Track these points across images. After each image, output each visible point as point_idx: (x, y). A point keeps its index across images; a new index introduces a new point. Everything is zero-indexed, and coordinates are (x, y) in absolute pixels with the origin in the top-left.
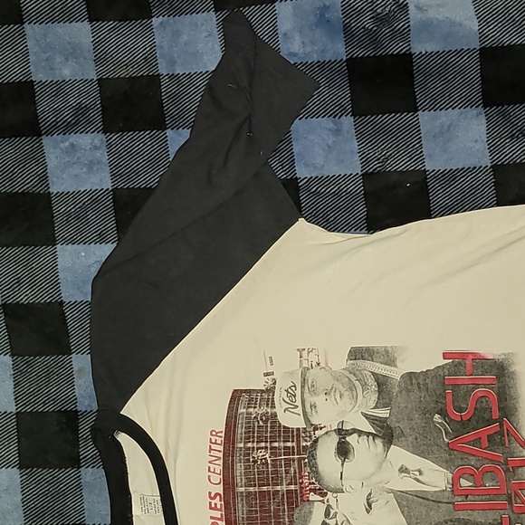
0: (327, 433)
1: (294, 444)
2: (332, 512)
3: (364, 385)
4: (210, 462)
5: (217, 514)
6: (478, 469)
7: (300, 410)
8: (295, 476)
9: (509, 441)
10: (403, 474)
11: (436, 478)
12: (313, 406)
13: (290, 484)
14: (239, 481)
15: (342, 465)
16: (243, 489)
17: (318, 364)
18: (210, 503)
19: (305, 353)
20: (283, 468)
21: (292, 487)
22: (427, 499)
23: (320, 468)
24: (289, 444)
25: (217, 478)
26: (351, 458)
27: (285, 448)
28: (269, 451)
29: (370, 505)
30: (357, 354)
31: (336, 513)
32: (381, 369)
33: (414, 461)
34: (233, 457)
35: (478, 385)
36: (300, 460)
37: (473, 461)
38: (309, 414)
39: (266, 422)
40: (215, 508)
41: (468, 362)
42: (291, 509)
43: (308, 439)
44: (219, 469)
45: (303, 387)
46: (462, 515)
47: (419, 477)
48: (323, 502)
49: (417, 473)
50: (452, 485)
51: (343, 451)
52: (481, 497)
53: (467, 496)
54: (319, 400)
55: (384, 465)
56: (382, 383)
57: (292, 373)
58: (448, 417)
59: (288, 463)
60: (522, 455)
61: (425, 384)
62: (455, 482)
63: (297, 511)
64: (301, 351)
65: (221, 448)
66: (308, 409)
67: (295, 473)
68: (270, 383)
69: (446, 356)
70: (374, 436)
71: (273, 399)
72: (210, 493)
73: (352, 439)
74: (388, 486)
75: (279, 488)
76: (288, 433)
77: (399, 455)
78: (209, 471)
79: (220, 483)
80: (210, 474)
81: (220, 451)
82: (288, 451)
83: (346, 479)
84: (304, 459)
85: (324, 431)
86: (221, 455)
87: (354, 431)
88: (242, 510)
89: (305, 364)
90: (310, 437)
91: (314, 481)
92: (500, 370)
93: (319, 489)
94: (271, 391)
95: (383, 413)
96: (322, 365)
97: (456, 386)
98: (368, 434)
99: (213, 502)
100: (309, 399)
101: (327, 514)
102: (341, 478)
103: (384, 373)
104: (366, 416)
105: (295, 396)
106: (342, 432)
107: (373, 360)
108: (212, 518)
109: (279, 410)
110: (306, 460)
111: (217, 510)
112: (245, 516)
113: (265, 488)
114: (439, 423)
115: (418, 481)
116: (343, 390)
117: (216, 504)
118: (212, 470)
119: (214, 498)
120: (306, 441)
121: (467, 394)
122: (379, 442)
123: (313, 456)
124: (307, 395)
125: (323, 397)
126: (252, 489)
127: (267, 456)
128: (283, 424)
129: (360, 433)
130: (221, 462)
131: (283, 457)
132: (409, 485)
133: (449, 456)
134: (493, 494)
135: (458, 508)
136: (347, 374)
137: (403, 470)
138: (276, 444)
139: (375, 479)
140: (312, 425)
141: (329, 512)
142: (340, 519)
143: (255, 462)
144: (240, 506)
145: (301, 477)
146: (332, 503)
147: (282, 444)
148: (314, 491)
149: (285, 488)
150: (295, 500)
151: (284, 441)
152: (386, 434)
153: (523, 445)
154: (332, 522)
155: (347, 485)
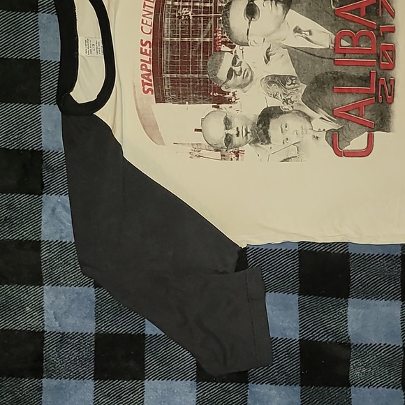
1: (212, 5)
2: (238, 61)
4: (144, 16)
5: (147, 58)
6: (356, 32)
8: (211, 31)
9: (382, 12)
10: (297, 34)
11: (322, 38)
13: (207, 37)
14: (166, 32)
15: (249, 23)
16: (168, 39)
18: (141, 49)
20: (202, 24)
21: (208, 40)
22: (314, 55)
23: (231, 25)
24: (208, 5)
25: (149, 29)
26: (257, 17)
27: (205, 7)
28: (191, 9)
29: (268, 57)
31: (241, 62)
33: (306, 23)
34: (162, 12)
36: (216, 18)
37: (352, 25)
40: (145, 53)
42: (206, 58)
44: (150, 21)
46: (339, 69)
47: (309, 37)
48: (231, 52)
49: (308, 33)
50: (335, 45)
51: (251, 12)
52: (356, 55)
53: (345, 54)
55: (282, 25)
59: (206, 20)
60: (391, 23)
62: (337, 42)
63: (210, 59)
65: (153, 5)
67: (211, 27)
70: (277, 1)
72: (142, 40)
73: (259, 3)
74: (284, 43)
75: (197, 39)
78: (142, 23)
79: (150, 33)
80: (143, 25)
81: (152, 8)
82: (207, 10)
83: (251, 35)
84: (219, 17)
86: (153, 10)
88: (166, 55)
91: (225, 35)
93: (229, 42)
99: (144, 48)
101: (234, 63)
102: (248, 34)
108: (142, 60)
110: (221, 18)
111: (147, 54)
112: (168, 60)
113: (186, 39)
115: (308, 39)
117: (146, 50)
118: (144, 22)
119: (145, 45)
120: (222, 2)
122: (280, 6)
123: (226, 15)
126: (175, 39)
127: (190, 13)
130: (152, 16)
131: (202, 15)
132: (301, 43)
133: (335, 22)
134: (366, 54)
135: (336, 63)
137: (297, 30)
138: (198, 4)
139: (274, 36)
141: (236, 61)
142: (244, 67)
143: (180, 17)
144: (165, 52)
145: (216, 32)
146: (239, 53)
147: (202, 4)
148: (225, 43)
149: (202, 39)
150: (210, 50)
151: (204, 2)
153: (393, 16)
154: (237, 69)
155: (251, 40)
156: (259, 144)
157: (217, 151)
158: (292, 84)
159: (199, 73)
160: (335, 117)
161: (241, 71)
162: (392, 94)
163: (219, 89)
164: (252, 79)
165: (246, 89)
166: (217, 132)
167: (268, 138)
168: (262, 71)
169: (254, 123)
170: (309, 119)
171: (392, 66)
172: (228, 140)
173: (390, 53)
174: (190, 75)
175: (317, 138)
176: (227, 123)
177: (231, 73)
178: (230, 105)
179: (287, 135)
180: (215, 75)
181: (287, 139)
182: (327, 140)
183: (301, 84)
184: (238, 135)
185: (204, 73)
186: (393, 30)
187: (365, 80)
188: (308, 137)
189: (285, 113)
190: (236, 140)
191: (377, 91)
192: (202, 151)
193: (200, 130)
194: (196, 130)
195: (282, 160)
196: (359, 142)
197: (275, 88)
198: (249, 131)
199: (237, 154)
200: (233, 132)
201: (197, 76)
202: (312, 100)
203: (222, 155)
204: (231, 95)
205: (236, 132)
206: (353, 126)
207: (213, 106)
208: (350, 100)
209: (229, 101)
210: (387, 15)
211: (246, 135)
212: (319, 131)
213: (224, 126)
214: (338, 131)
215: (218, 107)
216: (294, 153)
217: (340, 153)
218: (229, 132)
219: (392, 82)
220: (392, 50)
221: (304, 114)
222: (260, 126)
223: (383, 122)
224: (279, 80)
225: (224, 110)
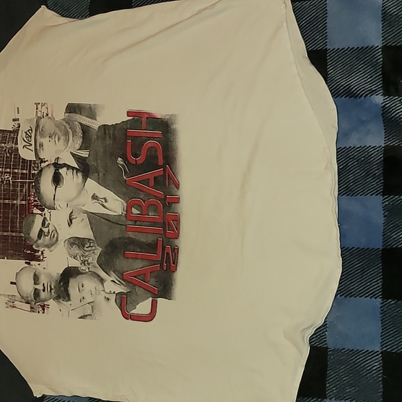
0: (48, 165)
1: (27, 171)
2: (47, 223)
3: (74, 132)
6: (144, 202)
7: (32, 147)
8: (26, 195)
9: (169, 183)
10: (94, 200)
11: (115, 205)
12: (41, 145)
13: (23, 200)
15: (55, 189)
17: (47, 115)
19: (40, 106)
20: (19, 189)
21: (24, 202)
22: (109, 221)
23: (41, 190)
24: (25, 172)
26: (61, 185)
27: (22, 174)
28: (11, 175)
29: (71, 221)
30: (72, 109)
31: (49, 224)
32: (86, 121)
33: (103, 192)
35: (149, 138)
36: (30, 183)
37: (142, 194)
38: (38, 151)
39: (12, 153)
41: (144, 119)
42: (21, 218)
43: (36, 168)
45: (36, 131)
46: (131, 235)
47: (104, 204)
48: (41, 214)
49: (103, 201)
50: (126, 212)
51: (57, 180)
52: (145, 223)
53: (136, 222)
54: (45, 141)
55: (82, 192)
56: (85, 130)
57: (31, 120)
58: (128, 161)
59: (22, 185)
60: (176, 194)
61: (114, 134)
62: (128, 210)
63: (25, 220)
64: (37, 104)
66: (38, 147)
67: (26, 192)
68: (16, 126)
69: (129, 114)
70: (78, 171)
71: (17, 138)
73: (63, 171)
74: (84, 208)
75: (15, 202)
76: (26, 163)
77: (92, 185)
82: (23, 176)
83: (57, 200)
84: (33, 182)
85: (47, 163)
87: (65, 165)
89: (39, 115)
90: (38, 167)
91: (37, 199)
92: (164, 128)
93: (40, 206)
94: (16, 132)
95: (85, 154)
96: (50, 115)
97: (134, 138)
98: (73, 168)
100: (39, 140)
101: (43, 224)
102: (54, 199)
103: (88, 124)
104: (73, 155)
105: (31, 137)
106: (57, 166)
107: (81, 114)
109: (20, 146)
110: (34, 184)
113: (7, 201)
114: (121, 165)
115: (104, 206)
116: (60, 134)
120: (35, 170)
121: (142, 144)
122: (80, 175)
123: (37, 182)
124: (38, 137)
125: (48, 139)
127: (10, 178)
128: (22, 156)
129: (69, 167)
131: (20, 180)
133: (126, 190)
134: (154, 223)
135: (128, 229)
136: (64, 123)
137: (94, 197)
138: (16, 171)
139: (75, 202)
140: (40, 159)
141: (45, 223)
142: (51, 228)
143: (2, 182)
145: (29, 196)
147: (20, 171)
148: (36, 206)
149: (19, 202)
150: (26, 211)
151: (22, 169)
152: (85, 169)
153: (178, 187)
154: (46, 230)
156: (61, 300)
157: (28, 303)
158: (90, 246)
159: (16, 231)
160: (124, 280)
161: (49, 232)
162: (175, 262)
163: (30, 247)
164: (57, 240)
165: (52, 248)
166: (28, 286)
167: (68, 295)
168: (65, 233)
169: (57, 281)
170: (102, 281)
171: (177, 236)
173: (175, 222)
174: (9, 233)
175: (108, 299)
176: (36, 279)
177: (41, 233)
178: (39, 263)
179: (83, 294)
180: (29, 234)
181: (84, 298)
182: (116, 302)
183: (97, 247)
184: (44, 290)
185: (20, 232)
186: (177, 201)
187: (152, 247)
188: (100, 298)
189: (82, 274)
190: (43, 295)
191: (163, 258)
192: (16, 303)
193: (15, 283)
194: (12, 283)
195: (80, 316)
196: (143, 307)
197: (75, 250)
198: (52, 287)
199: (43, 307)
200: (40, 287)
201: (14, 234)
202: (106, 262)
203: (31, 308)
205: (42, 288)
206: (139, 291)
207: (26, 263)
208: (138, 265)
209: (37, 259)
210: (173, 186)
211: (51, 291)
212: (110, 293)
213: (33, 282)
214: (126, 294)
215: (29, 264)
216: (89, 312)
217: (127, 316)
218: (37, 287)
219: (175, 251)
220: (177, 219)
221: (99, 276)
222: (62, 284)
224: (78, 242)
225: (34, 267)
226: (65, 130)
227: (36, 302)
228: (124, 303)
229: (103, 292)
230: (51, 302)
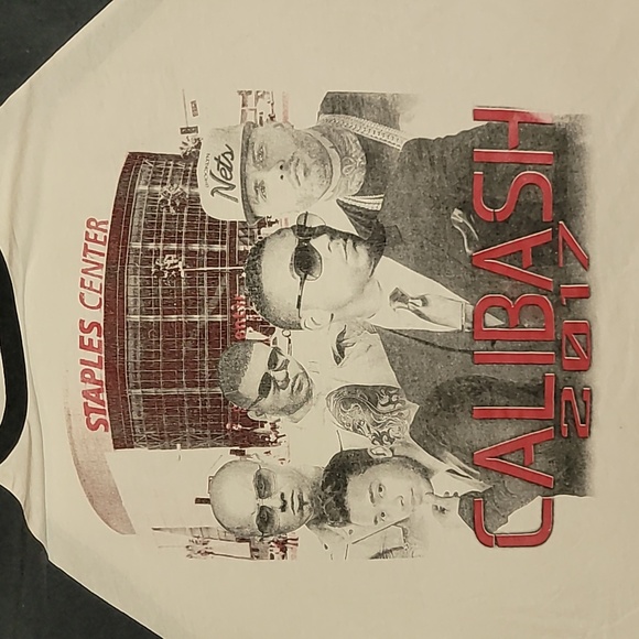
0: (279, 232)
1: (226, 248)
2: (281, 359)
3: (345, 156)
4: (84, 271)
5: (93, 357)
7: (237, 194)
8: (224, 300)
9: (565, 258)
10: (398, 304)
11: (448, 311)
12: (260, 187)
13: (216, 312)
14: (131, 303)
15: (302, 284)
16: (137, 318)
17: (272, 118)
18: (82, 338)
19: (251, 98)
20: (206, 287)
21: (219, 318)
22: (433, 345)
24: (217, 248)
25: (95, 298)
26: (316, 273)
27: (210, 253)
28: (183, 257)
29: (341, 350)
30: (337, 104)
31: (287, 361)
32: (374, 131)
34: (123, 264)
35: (523, 166)
36: (233, 273)
37: (506, 285)
38: (252, 200)
39: (180, 209)
40: (90, 347)
41: (512, 126)
42: (215, 354)
43: (248, 240)
44: (99, 283)
45: (244, 154)
46: (483, 371)
47: (422, 309)
48: (266, 342)
49: (419, 302)
50: (473, 323)
51: (305, 261)
52: (515, 344)
53: (493, 342)
54: (271, 177)
55: (368, 288)
56: (373, 154)
57: (228, 131)
58: (474, 213)
59: (214, 278)
60: (582, 279)
61: (443, 159)
62: (477, 319)
63: (224, 356)
64: (244, 94)
65: (104, 249)
66: (251, 192)
67: (224, 294)
68: (191, 145)
69: (478, 114)
70: (356, 240)
71: (194, 172)
72: (82, 322)
73: (319, 244)
74: (373, 322)
75: (196, 318)
76: (216, 229)
77: (394, 272)
78: (82, 285)
79: (99, 307)
80: (83, 290)
81: (102, 255)
82: (214, 258)
84: (241, 272)
85: (275, 228)
86: (103, 260)
87: (324, 230)
88: (133, 350)
89: (251, 118)
90: (252, 237)
91: (254, 308)
92: (560, 143)
93: (262, 323)
94: (191, 158)
95: (372, 203)
96: (279, 119)
97: (490, 165)
98: (346, 236)
99: (87, 337)
100: (255, 175)
101: (272, 363)
102: (299, 306)
103: (379, 138)
104: (344, 207)
105: (230, 169)
106: (304, 232)
107: (360, 117)
108: (83, 362)
110: (244, 275)
111: (93, 349)
112: (138, 361)
113: (174, 318)
114: (459, 224)
115: (420, 315)
116: (309, 161)
117: (91, 340)
118: (87, 284)
119: (89, 330)
120: (245, 243)
121: (506, 179)
122: (362, 249)
123: (254, 269)
124: (250, 169)
125: (276, 172)
126: (151, 318)
127: (180, 265)
128: (208, 214)
129: (333, 234)
130: (102, 272)
131: (205, 269)
132: (405, 320)
133: (471, 278)
134: (534, 341)
135: (477, 360)
136: (318, 135)
137: (398, 297)
138: (196, 247)
139: (352, 310)
140: (256, 218)
141: (277, 360)
142: (292, 370)
143: (159, 273)
144: (131, 344)
145: (234, 302)
146: (282, 344)
147: (205, 247)
148: (253, 324)
149: (206, 318)
150: (224, 337)
151: (209, 243)
152: (375, 236)
153: (586, 264)
154: (279, 376)
155: (306, 317)
156: (326, 526)
157: (242, 540)
158: (390, 402)
159: (203, 385)
160: (476, 466)
161: (287, 379)
162: (587, 419)
163: (242, 417)
164: (309, 395)
165: (297, 415)
166: (241, 503)
167: (345, 513)
168: (328, 378)
169: (316, 484)
170: (426, 473)
171: (585, 364)
172: (265, 518)
173: (582, 338)
174: (183, 391)
175: (443, 510)
176: (262, 485)
177: (266, 385)
178: (267, 449)
179: (382, 507)
180: (235, 388)
181: (383, 514)
182: (461, 514)
183: (408, 402)
184: (283, 508)
185: (212, 385)
186: (585, 293)
187: (535, 392)
188: (425, 510)
189: (378, 462)
190: (281, 519)
191: (558, 413)
192: (212, 543)
193: (207, 501)
194: (199, 501)
195: (373, 554)
196: (525, 518)
198: (305, 499)
199: (283, 545)
200: (273, 502)
201: (197, 391)
202: (430, 434)
203: (253, 550)
204: (267, 427)
205: (280, 503)
206: (514, 485)
207: (232, 452)
208: (506, 432)
209: (263, 441)
210: (574, 264)
211: (301, 508)
212: (447, 496)
213: (254, 492)
214: (483, 495)
215: (242, 453)
216: (397, 541)
217: (487, 539)
218: (266, 502)
219: (586, 396)
220: (586, 331)
221: (416, 464)
222: (328, 490)
223: (569, 475)
224: (363, 397)
225: (255, 459)
226: (322, 151)
227: (265, 536)
228: (478, 513)
229: (430, 497)
230: (303, 533)
